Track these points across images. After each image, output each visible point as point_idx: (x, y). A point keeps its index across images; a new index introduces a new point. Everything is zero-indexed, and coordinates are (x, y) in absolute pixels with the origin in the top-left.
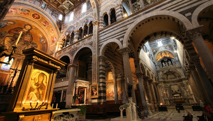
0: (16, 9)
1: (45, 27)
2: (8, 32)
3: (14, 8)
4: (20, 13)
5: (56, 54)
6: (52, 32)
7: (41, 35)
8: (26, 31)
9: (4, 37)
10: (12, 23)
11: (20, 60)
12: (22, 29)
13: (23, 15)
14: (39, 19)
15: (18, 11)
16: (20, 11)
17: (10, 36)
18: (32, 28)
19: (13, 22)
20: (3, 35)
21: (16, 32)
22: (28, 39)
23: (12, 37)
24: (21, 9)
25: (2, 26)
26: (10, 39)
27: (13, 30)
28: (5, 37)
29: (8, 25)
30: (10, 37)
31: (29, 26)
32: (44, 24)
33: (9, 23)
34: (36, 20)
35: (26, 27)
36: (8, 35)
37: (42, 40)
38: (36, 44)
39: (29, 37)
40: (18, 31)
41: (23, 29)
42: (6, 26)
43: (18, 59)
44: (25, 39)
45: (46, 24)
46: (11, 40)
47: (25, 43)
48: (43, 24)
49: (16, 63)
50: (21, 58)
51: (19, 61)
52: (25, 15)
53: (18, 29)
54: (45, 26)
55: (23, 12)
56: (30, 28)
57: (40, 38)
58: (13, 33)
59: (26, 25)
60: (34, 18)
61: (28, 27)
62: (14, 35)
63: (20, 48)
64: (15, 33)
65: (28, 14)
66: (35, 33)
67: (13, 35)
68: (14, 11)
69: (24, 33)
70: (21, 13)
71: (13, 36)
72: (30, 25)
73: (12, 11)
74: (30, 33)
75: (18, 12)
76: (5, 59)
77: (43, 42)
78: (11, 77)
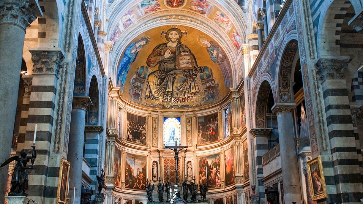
0: (133, 11)
1: (206, 16)
2: (146, 65)
3: (129, 11)
4: (143, 12)
5: (248, 81)
6: (225, 19)
7: (206, 42)
8: (175, 45)
9: (144, 78)
10: (142, 43)
11: (191, 118)
12: (165, 44)
13: (152, 13)
14: (183, 3)
15: (138, 11)
16: (141, 9)
17: (155, 72)
18: (182, 33)
19: (142, 39)
20: (142, 76)
21: (160, 58)
22: (188, 63)
23: (158, 72)
24: (140, 5)
25: (130, 58)
26: (156, 79)
27: (152, 56)
28: (147, 79)
29: (138, 51)
30: (156, 74)
31: (174, 32)
32: (200, 9)
33: (137, 45)
34: (180, 8)
35: (170, 36)
36: (150, 70)
37: (215, 53)
38: (206, 68)
39: (186, 57)
40: (162, 54)
41: (168, 45)
42: (137, 54)
43: (186, 118)
44: (182, 66)
45: (202, 7)
46: (160, 78)
47: (186, 76)
48: (199, 11)
49: (187, 129)
50: (192, 113)
51: (189, 122)
52: (154, 12)
53: (158, 50)
54: (205, 13)
55: (148, 8)
56: (177, 36)
57: (208, 51)
58: (156, 63)
59: (167, 34)
60: (173, 7)
61: (174, 35)
62: (160, 66)
63: (183, 90)
64: (158, 61)
65: (158, 5)
66: (192, 43)
67: (158, 66)
68: (133, 17)
69: (175, 53)
70: (146, 13)
71: (159, 70)
72: (174, 29)
73: (130, 20)
74: (184, 47)
75: (140, 14)
76: (164, 126)
77: (218, 56)
78: (186, 162)
